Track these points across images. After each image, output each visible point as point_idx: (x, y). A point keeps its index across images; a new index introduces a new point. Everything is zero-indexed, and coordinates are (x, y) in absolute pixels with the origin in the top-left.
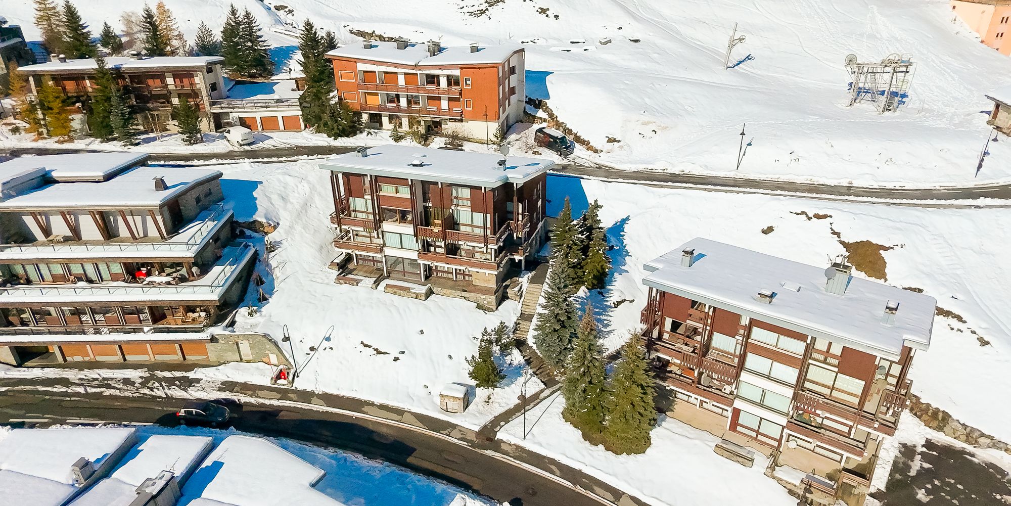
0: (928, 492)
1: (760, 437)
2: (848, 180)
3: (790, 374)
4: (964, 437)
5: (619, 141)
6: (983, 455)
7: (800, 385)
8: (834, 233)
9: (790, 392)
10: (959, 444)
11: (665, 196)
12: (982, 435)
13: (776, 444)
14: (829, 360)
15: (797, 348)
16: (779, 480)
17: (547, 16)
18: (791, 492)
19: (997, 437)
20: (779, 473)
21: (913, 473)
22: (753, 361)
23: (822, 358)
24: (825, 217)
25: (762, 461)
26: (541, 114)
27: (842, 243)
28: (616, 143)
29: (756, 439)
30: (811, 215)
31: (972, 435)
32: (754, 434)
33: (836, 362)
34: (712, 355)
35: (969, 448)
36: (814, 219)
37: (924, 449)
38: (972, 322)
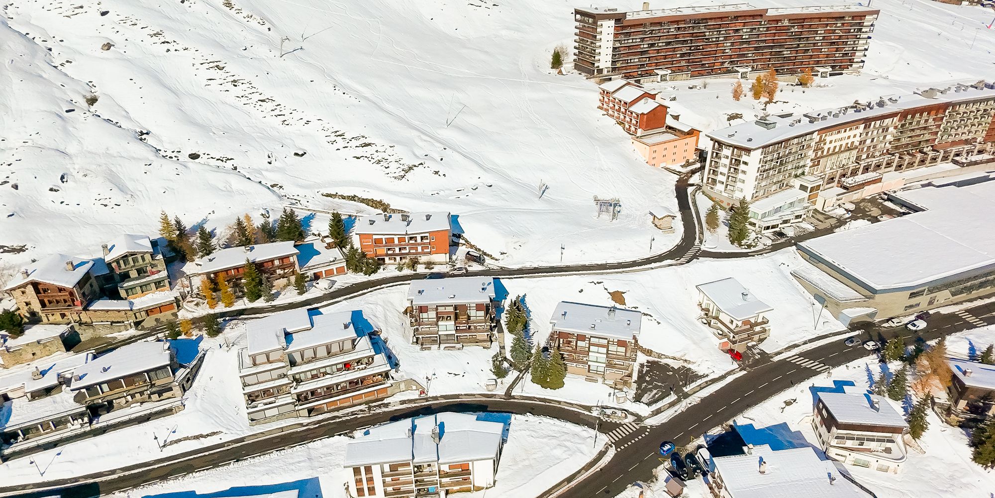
0: (649, 377)
1: (598, 372)
2: (605, 261)
3: (604, 350)
4: (657, 357)
5: (506, 253)
6: (664, 361)
7: (607, 353)
8: (605, 289)
9: (605, 356)
10: (656, 360)
11: (538, 281)
12: (662, 355)
13: (603, 373)
14: (615, 343)
15: (605, 342)
16: (606, 384)
17: (439, 175)
18: (611, 387)
19: (666, 355)
20: (606, 382)
21: (644, 372)
22: (592, 348)
23: (612, 343)
24: (601, 283)
25: (600, 380)
26: (461, 241)
27: (609, 293)
28: (505, 255)
29: (597, 373)
30: (596, 283)
31: (660, 356)
32: (596, 372)
33: (616, 344)
34: (578, 349)
35: (659, 360)
36: (597, 284)
37: (647, 364)
38: (655, 317)
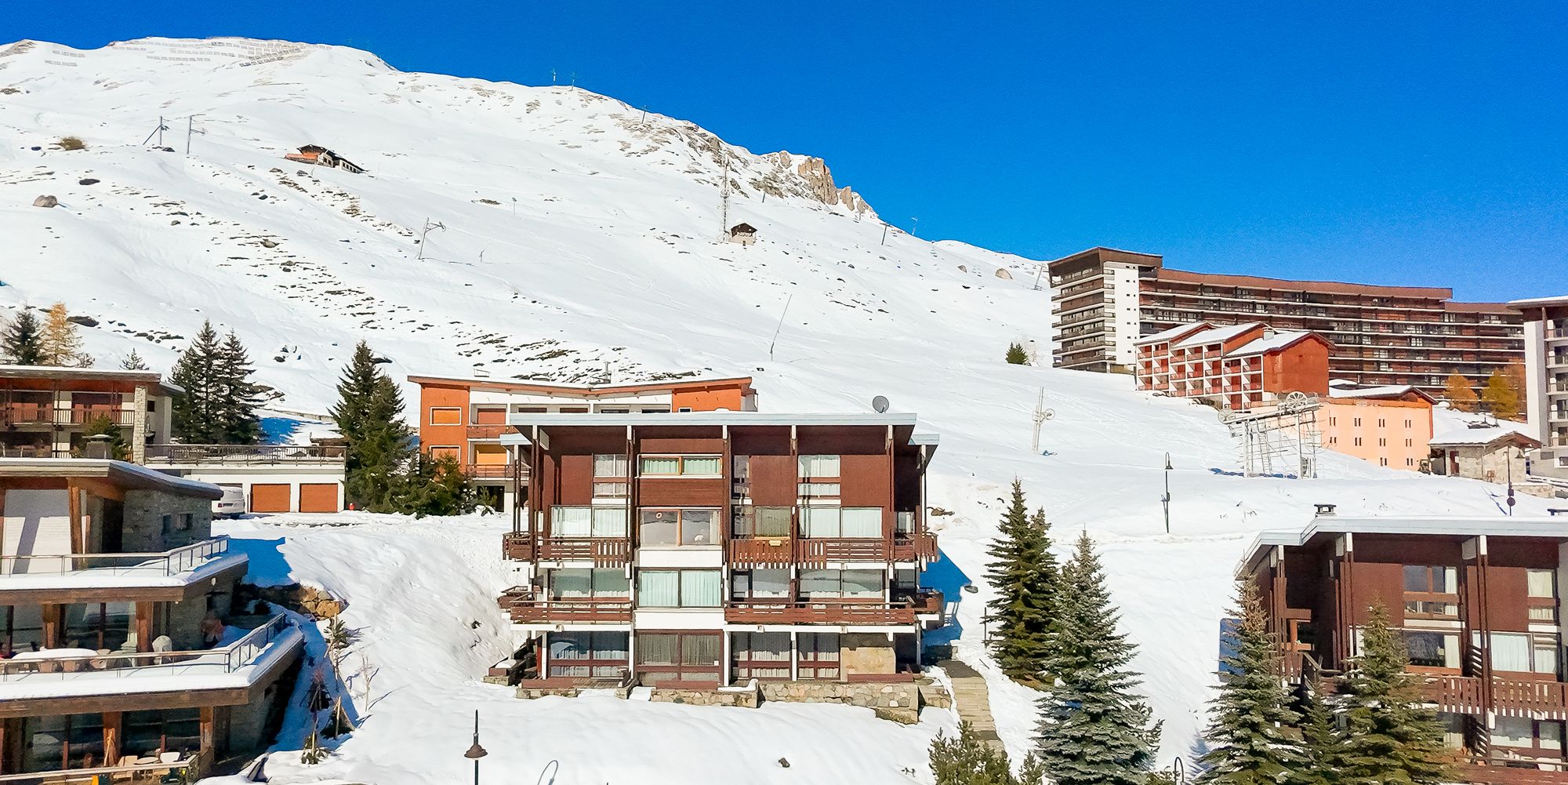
5: (951, 514)
28: (947, 516)
